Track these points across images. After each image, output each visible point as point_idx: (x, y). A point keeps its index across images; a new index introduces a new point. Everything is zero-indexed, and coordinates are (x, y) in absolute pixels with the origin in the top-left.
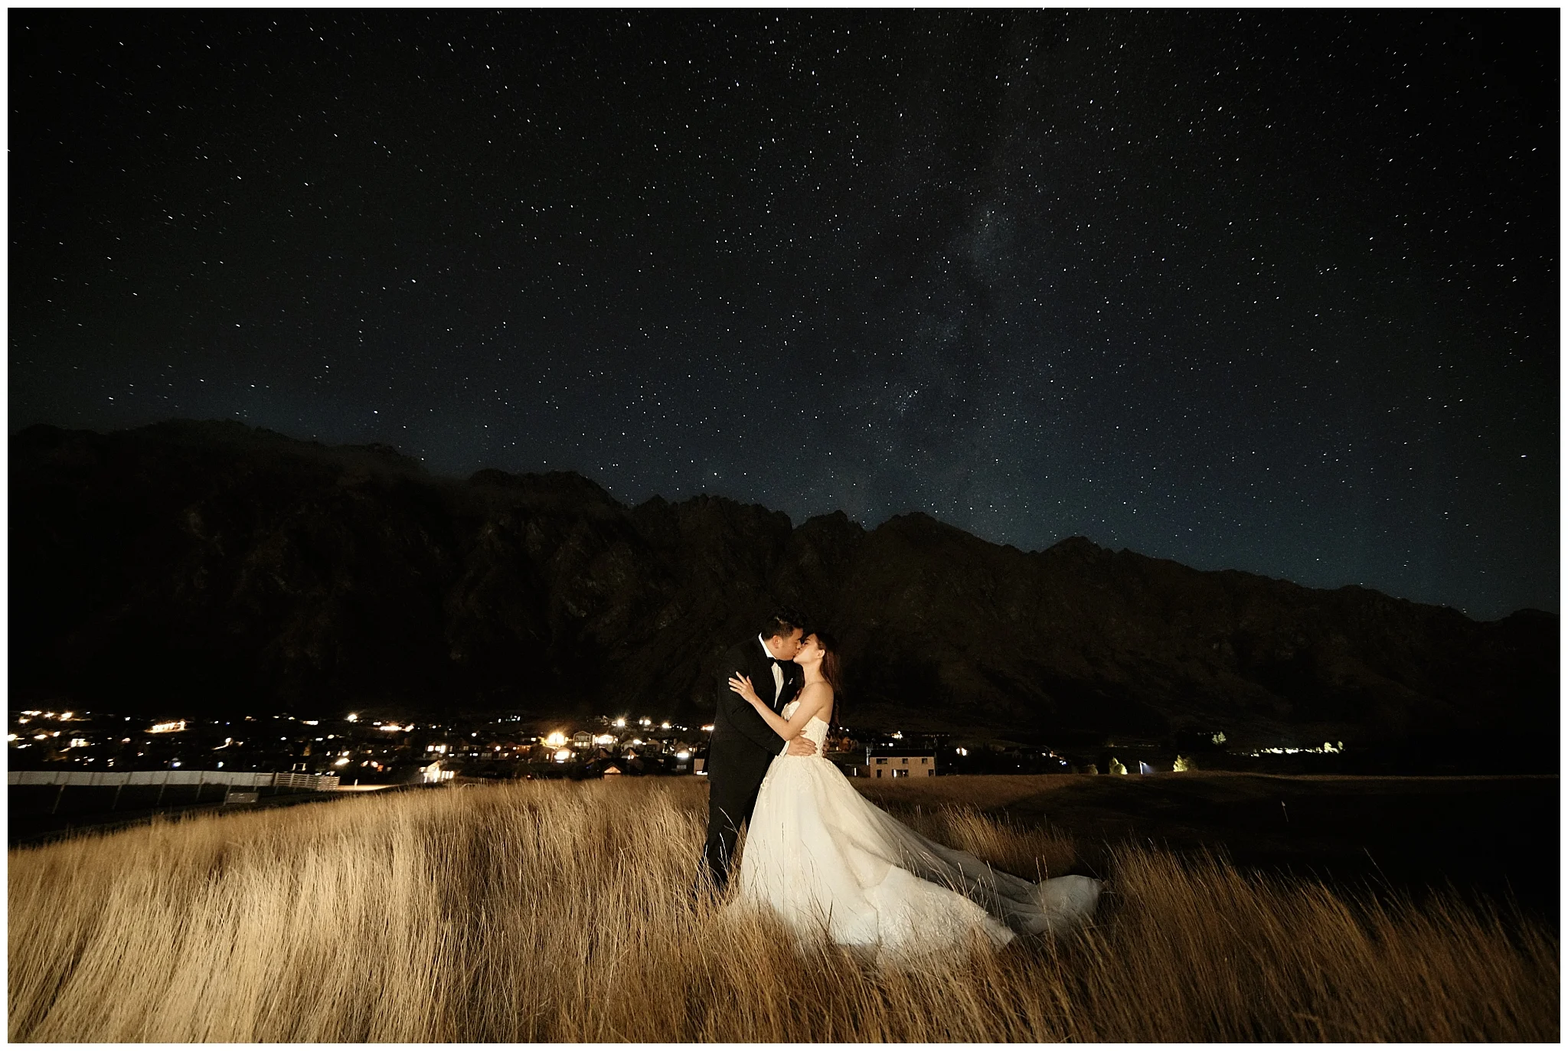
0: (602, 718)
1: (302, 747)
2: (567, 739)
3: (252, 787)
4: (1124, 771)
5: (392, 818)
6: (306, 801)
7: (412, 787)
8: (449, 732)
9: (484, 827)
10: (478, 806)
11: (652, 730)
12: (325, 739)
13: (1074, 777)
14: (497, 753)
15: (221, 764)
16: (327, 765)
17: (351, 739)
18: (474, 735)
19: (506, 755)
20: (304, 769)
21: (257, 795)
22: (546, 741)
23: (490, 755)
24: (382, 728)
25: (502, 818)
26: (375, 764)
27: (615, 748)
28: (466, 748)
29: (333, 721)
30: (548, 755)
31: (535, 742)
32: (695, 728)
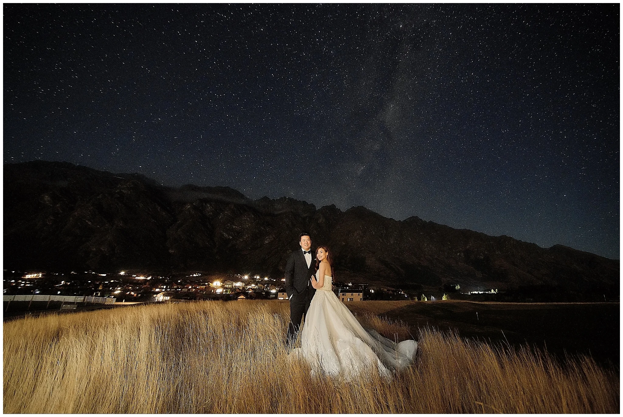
0: (238, 275)
1: (98, 285)
2: (222, 284)
3: (74, 302)
4: (426, 300)
5: (140, 316)
6: (100, 309)
7: (150, 303)
8: (168, 280)
9: (182, 321)
10: (180, 311)
11: (260, 281)
12: (110, 282)
13: (409, 302)
14: (190, 289)
15: (59, 292)
16: (110, 293)
17: (122, 282)
18: (179, 281)
19: (194, 290)
20: (99, 295)
21: (76, 306)
22: (212, 285)
23: (186, 290)
24: (136, 278)
25: (191, 317)
26: (132, 293)
27: (243, 288)
28: (175, 287)
29: (113, 274)
30: (213, 290)
31: (207, 285)
32: (279, 280)
